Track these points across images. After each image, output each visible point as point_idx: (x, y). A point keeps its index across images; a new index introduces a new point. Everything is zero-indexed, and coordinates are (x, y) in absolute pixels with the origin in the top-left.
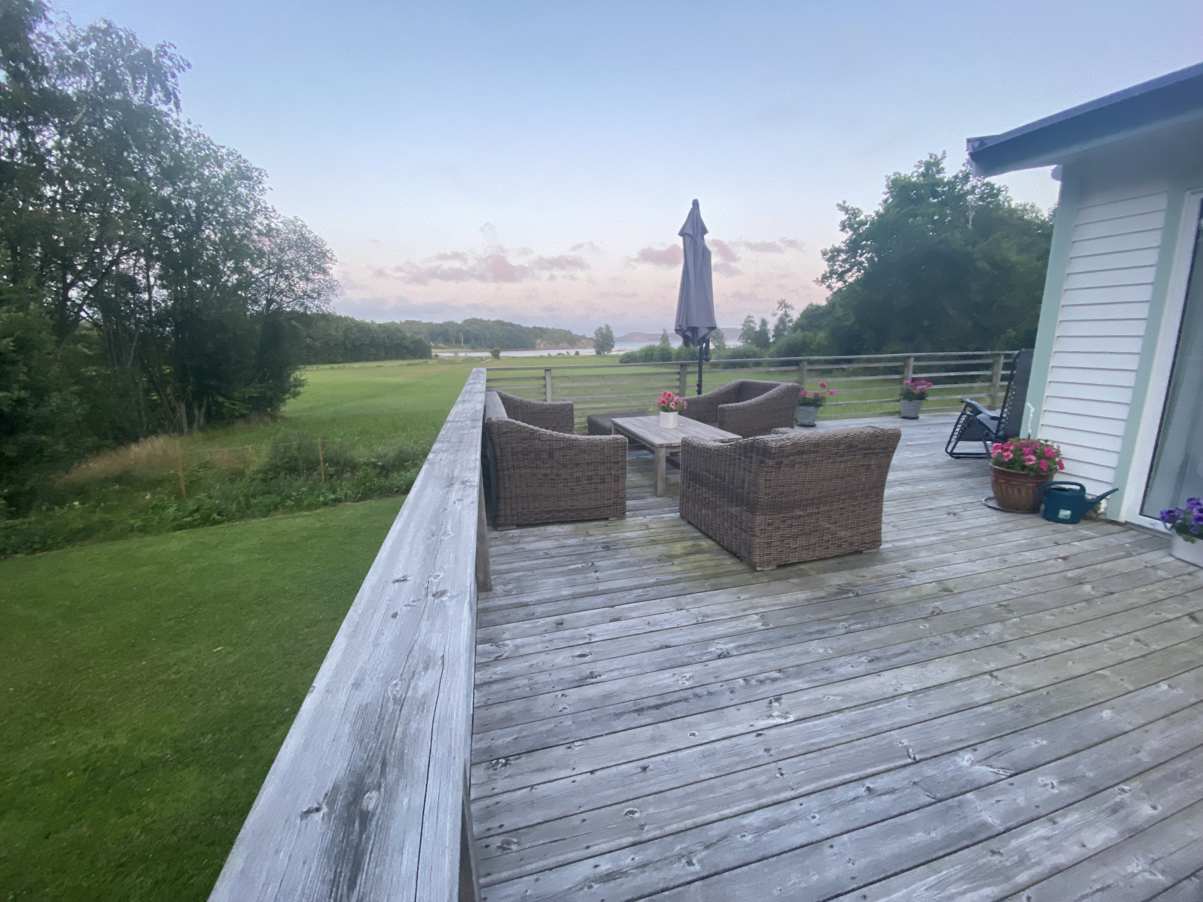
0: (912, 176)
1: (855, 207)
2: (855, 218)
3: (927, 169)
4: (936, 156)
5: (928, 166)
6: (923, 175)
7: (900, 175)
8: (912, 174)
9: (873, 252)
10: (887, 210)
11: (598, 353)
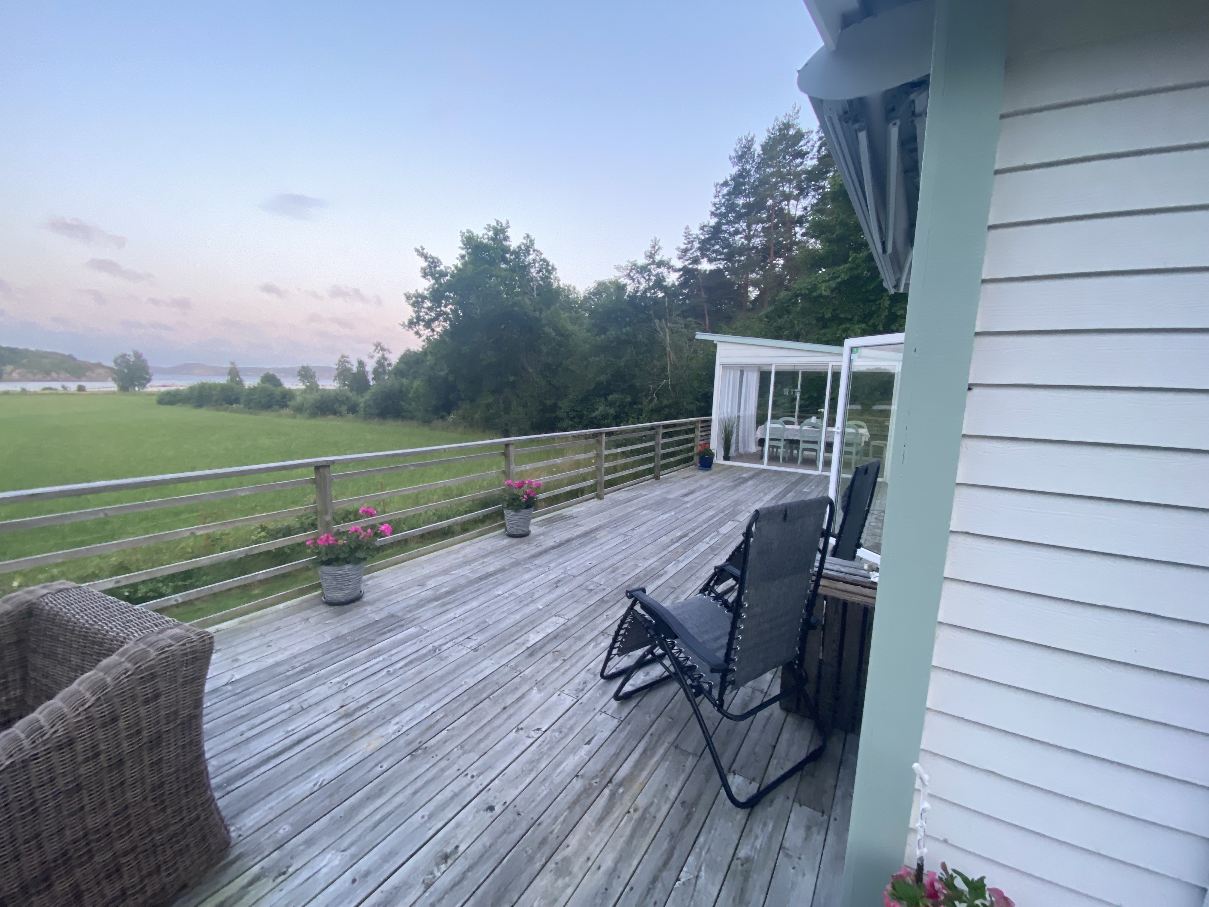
0: (483, 237)
1: (434, 255)
2: (435, 267)
3: (496, 234)
4: (501, 223)
5: (497, 232)
6: (493, 239)
7: (472, 234)
8: (484, 235)
9: (457, 304)
10: (465, 264)
11: (124, 388)
